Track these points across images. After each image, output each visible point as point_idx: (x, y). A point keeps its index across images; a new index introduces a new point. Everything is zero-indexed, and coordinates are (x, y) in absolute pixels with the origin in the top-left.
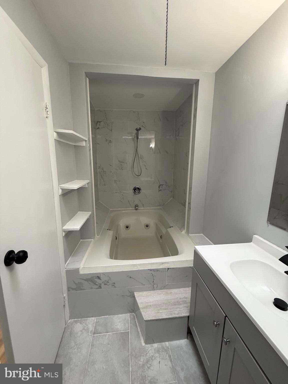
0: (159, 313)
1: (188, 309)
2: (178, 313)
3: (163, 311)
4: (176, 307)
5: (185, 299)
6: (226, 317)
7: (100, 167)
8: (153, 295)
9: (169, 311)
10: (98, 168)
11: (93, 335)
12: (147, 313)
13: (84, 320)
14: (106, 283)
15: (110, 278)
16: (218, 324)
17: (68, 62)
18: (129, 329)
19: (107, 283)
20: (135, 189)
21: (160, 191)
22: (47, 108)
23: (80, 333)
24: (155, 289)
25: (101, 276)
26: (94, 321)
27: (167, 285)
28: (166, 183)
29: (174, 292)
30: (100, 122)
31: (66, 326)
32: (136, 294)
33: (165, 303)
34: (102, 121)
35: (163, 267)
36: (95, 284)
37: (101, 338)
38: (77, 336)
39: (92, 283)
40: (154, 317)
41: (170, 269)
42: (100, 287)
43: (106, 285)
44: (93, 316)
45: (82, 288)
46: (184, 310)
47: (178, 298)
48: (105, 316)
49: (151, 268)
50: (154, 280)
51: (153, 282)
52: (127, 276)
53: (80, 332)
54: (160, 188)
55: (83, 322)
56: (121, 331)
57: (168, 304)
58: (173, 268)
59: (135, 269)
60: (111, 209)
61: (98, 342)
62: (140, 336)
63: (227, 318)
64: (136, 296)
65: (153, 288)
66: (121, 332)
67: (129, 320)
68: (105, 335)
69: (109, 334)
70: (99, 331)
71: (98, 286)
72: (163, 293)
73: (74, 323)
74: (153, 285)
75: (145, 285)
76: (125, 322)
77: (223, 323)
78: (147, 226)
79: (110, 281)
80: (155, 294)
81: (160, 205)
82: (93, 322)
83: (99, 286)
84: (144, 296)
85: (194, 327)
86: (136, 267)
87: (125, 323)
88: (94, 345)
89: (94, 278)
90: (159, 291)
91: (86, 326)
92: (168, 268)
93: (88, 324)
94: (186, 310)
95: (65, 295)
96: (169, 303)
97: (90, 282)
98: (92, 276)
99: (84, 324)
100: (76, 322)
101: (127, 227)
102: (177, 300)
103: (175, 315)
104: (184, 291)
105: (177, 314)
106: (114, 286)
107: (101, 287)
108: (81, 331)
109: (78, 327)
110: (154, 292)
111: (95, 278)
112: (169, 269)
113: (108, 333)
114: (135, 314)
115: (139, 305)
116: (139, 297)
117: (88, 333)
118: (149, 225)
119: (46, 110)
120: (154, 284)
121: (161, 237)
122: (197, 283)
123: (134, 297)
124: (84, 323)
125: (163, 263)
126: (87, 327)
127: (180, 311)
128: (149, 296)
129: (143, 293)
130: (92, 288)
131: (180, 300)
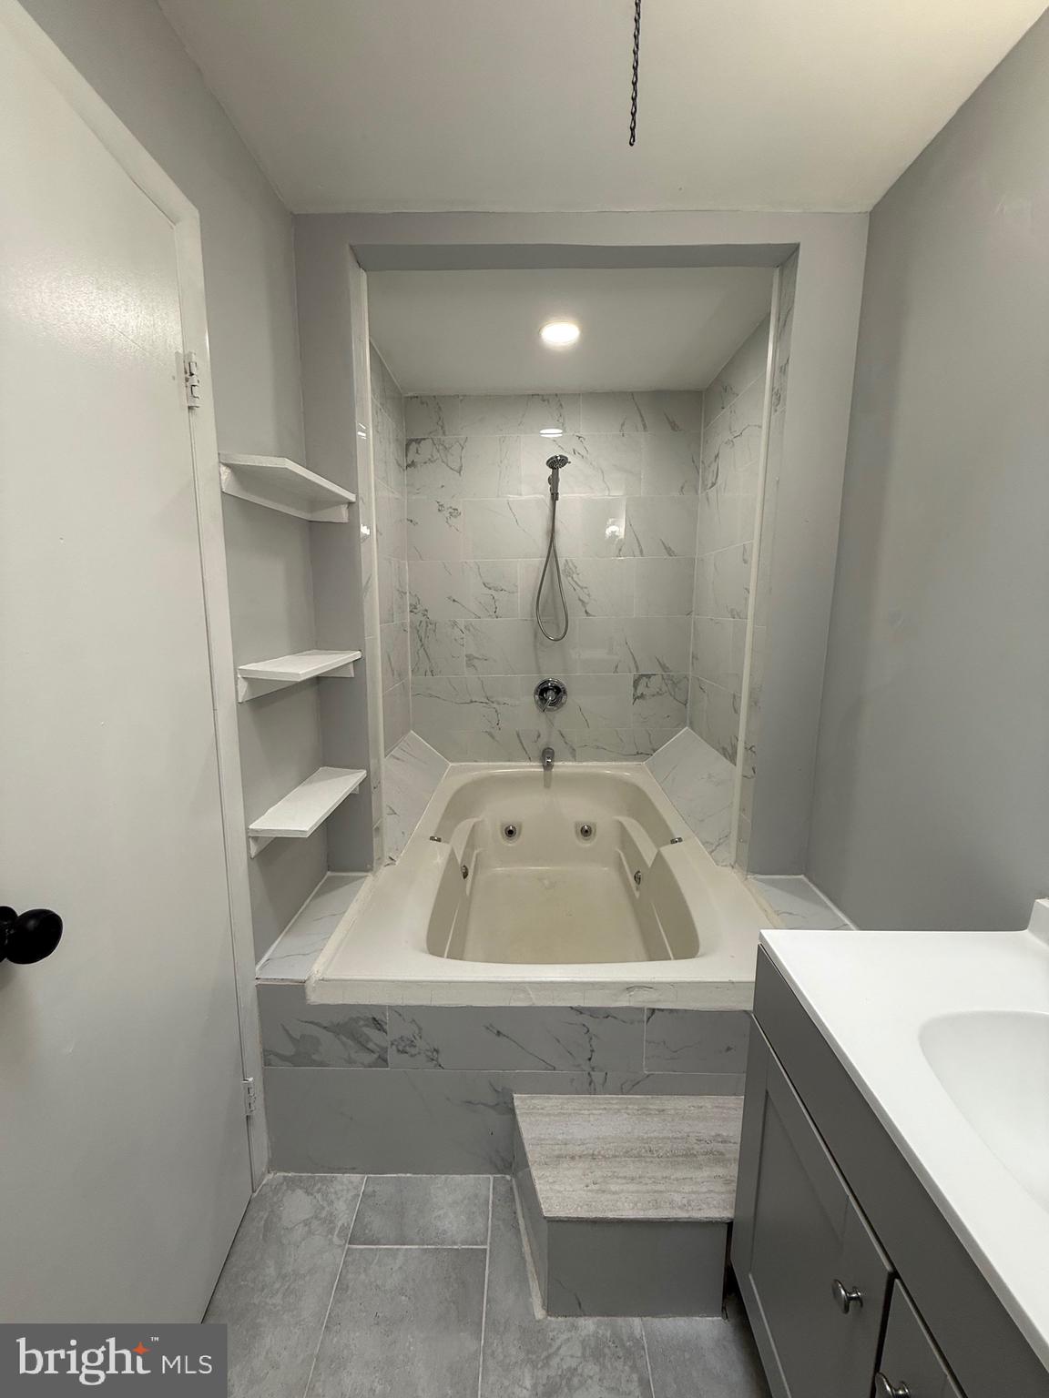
0: (604, 1192)
1: (730, 1192)
2: (685, 1201)
3: (625, 1187)
4: (679, 1175)
5: (721, 1147)
6: (897, 1281)
7: (416, 608)
8: (586, 1112)
9: (649, 1187)
10: (408, 610)
11: (347, 1246)
12: (557, 1187)
13: (323, 1180)
14: (405, 1047)
15: (420, 1029)
16: (858, 1298)
17: (291, 213)
18: (486, 1238)
19: (408, 1048)
20: (542, 690)
21: (638, 697)
22: (192, 374)
23: (300, 1231)
24: (595, 1089)
25: (387, 1018)
26: (356, 1188)
27: (648, 1076)
28: (663, 667)
29: (676, 1109)
30: (418, 441)
31: (255, 1194)
32: (518, 1100)
33: (635, 1152)
34: (424, 439)
35: (632, 1004)
36: (363, 1045)
37: (376, 1261)
38: (289, 1244)
39: (350, 1042)
40: (585, 1207)
41: (661, 1013)
42: (383, 1061)
43: (403, 1055)
44: (354, 1169)
45: (314, 1057)
46: (712, 1195)
47: (691, 1134)
48: (400, 1175)
49: (582, 1005)
50: (592, 1051)
51: (590, 1059)
52: (488, 1028)
53: (302, 1225)
54: (640, 690)
55: (316, 1188)
56: (455, 1243)
57: (648, 1160)
58: (671, 1011)
59: (519, 1001)
60: (452, 761)
61: (363, 1276)
62: (530, 1275)
63: (900, 1285)
64: (518, 1112)
65: (590, 1084)
66: (456, 1247)
67: (491, 1202)
68: (394, 1254)
69: (406, 1249)
70: (370, 1230)
71: (376, 1056)
72: (627, 1108)
73: (284, 1187)
74: (589, 1074)
75: (554, 1069)
76: (474, 1209)
77: (882, 1298)
78: (586, 832)
79: (418, 1042)
80: (596, 1109)
81: (638, 753)
82: (352, 1193)
83: (379, 1057)
84: (549, 1115)
85: (751, 1277)
86: (522, 996)
87: (474, 1213)
88: (348, 1286)
89: (362, 1023)
90: (612, 1098)
91: (325, 1204)
92: (650, 1009)
93: (333, 1197)
94: (718, 1193)
95: (251, 1079)
96: (649, 1154)
97: (344, 1039)
98: (354, 1016)
99: (319, 1196)
100: (291, 1184)
101: (510, 833)
102: (686, 1145)
103: (673, 1208)
104: (715, 1110)
105: (682, 1208)
106: (434, 1062)
107: (385, 1061)
108: (306, 1223)
109: (297, 1206)
110: (591, 1101)
111: (367, 1026)
112: (656, 1011)
113: (406, 1247)
114: (514, 1180)
115: (528, 1148)
116: (531, 1114)
117: (330, 1236)
118: (593, 831)
119: (187, 380)
120: (593, 1069)
121: (637, 878)
122: (767, 1092)
123: (512, 1111)
124: (319, 1191)
125: (629, 988)
126: (327, 1209)
127: (694, 1196)
128: (570, 1114)
129: (549, 1098)
130: (350, 1062)
131: (696, 1147)
